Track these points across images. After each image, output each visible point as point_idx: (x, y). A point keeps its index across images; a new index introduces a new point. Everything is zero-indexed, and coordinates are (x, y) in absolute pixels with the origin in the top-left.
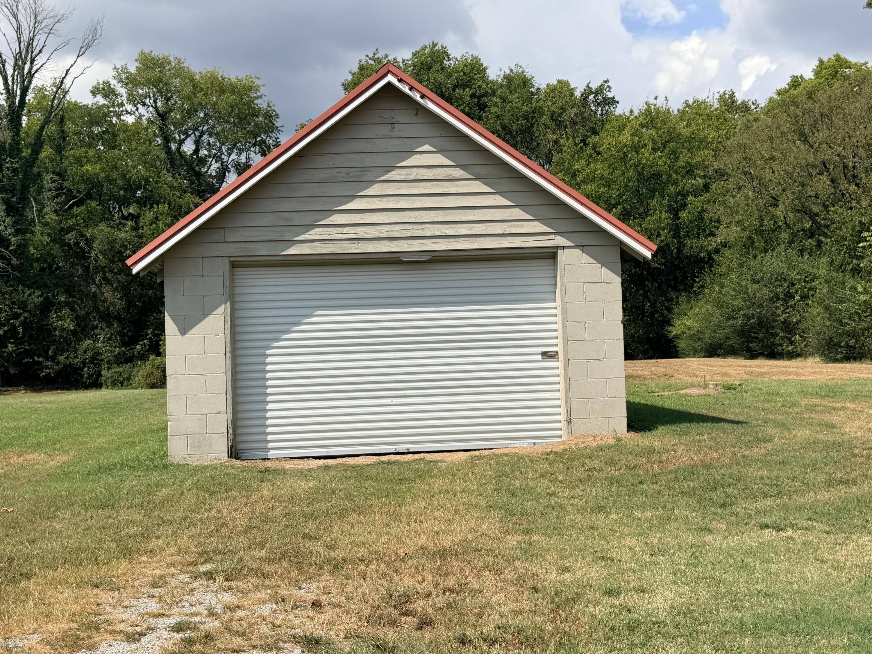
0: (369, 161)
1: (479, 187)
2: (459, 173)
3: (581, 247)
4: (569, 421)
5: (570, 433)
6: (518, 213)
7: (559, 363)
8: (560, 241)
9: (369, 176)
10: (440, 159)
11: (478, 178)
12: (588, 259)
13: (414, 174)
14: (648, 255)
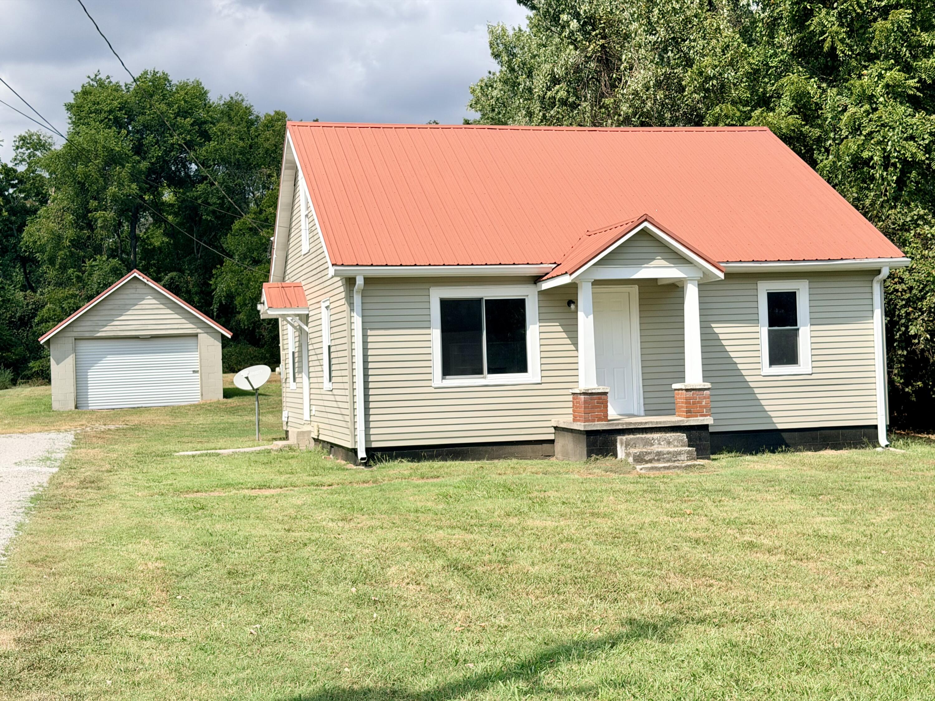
0: (128, 302)
1: (169, 311)
2: (161, 306)
3: (207, 333)
4: (202, 395)
5: (202, 399)
6: (184, 321)
7: (199, 375)
8: (199, 331)
9: (128, 307)
10: (154, 301)
11: (169, 308)
12: (209, 337)
13: (144, 307)
14: (229, 337)
